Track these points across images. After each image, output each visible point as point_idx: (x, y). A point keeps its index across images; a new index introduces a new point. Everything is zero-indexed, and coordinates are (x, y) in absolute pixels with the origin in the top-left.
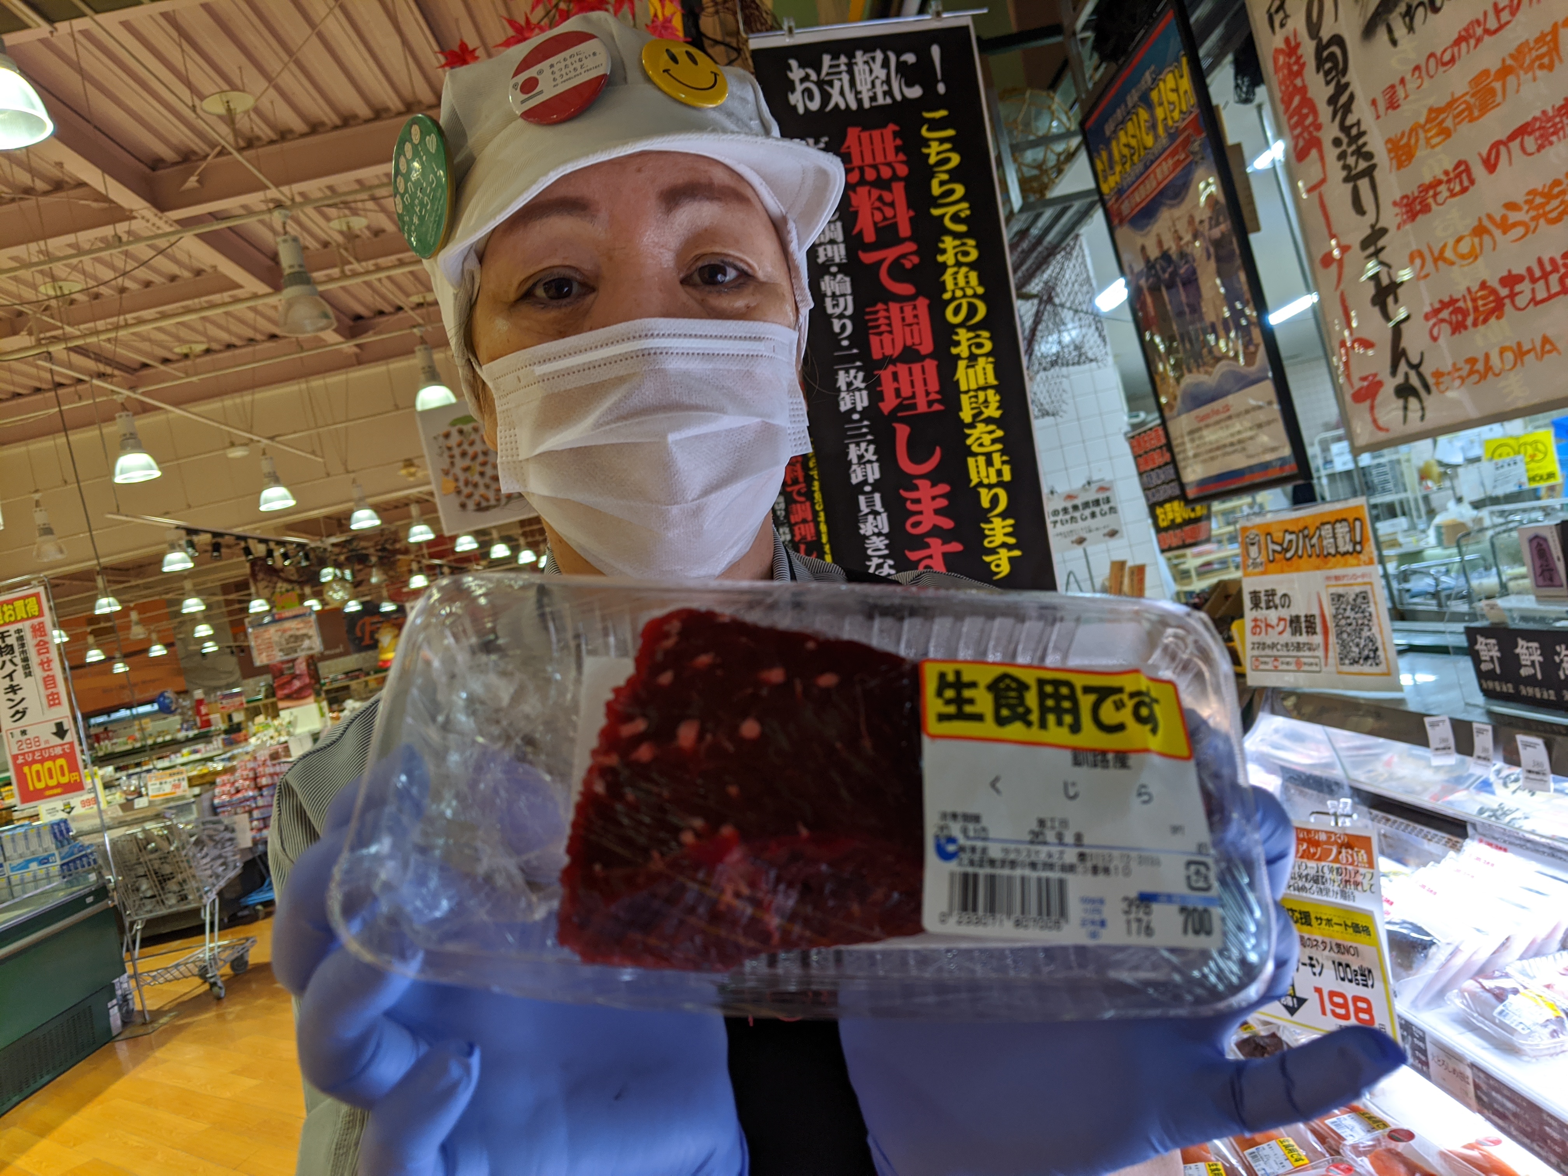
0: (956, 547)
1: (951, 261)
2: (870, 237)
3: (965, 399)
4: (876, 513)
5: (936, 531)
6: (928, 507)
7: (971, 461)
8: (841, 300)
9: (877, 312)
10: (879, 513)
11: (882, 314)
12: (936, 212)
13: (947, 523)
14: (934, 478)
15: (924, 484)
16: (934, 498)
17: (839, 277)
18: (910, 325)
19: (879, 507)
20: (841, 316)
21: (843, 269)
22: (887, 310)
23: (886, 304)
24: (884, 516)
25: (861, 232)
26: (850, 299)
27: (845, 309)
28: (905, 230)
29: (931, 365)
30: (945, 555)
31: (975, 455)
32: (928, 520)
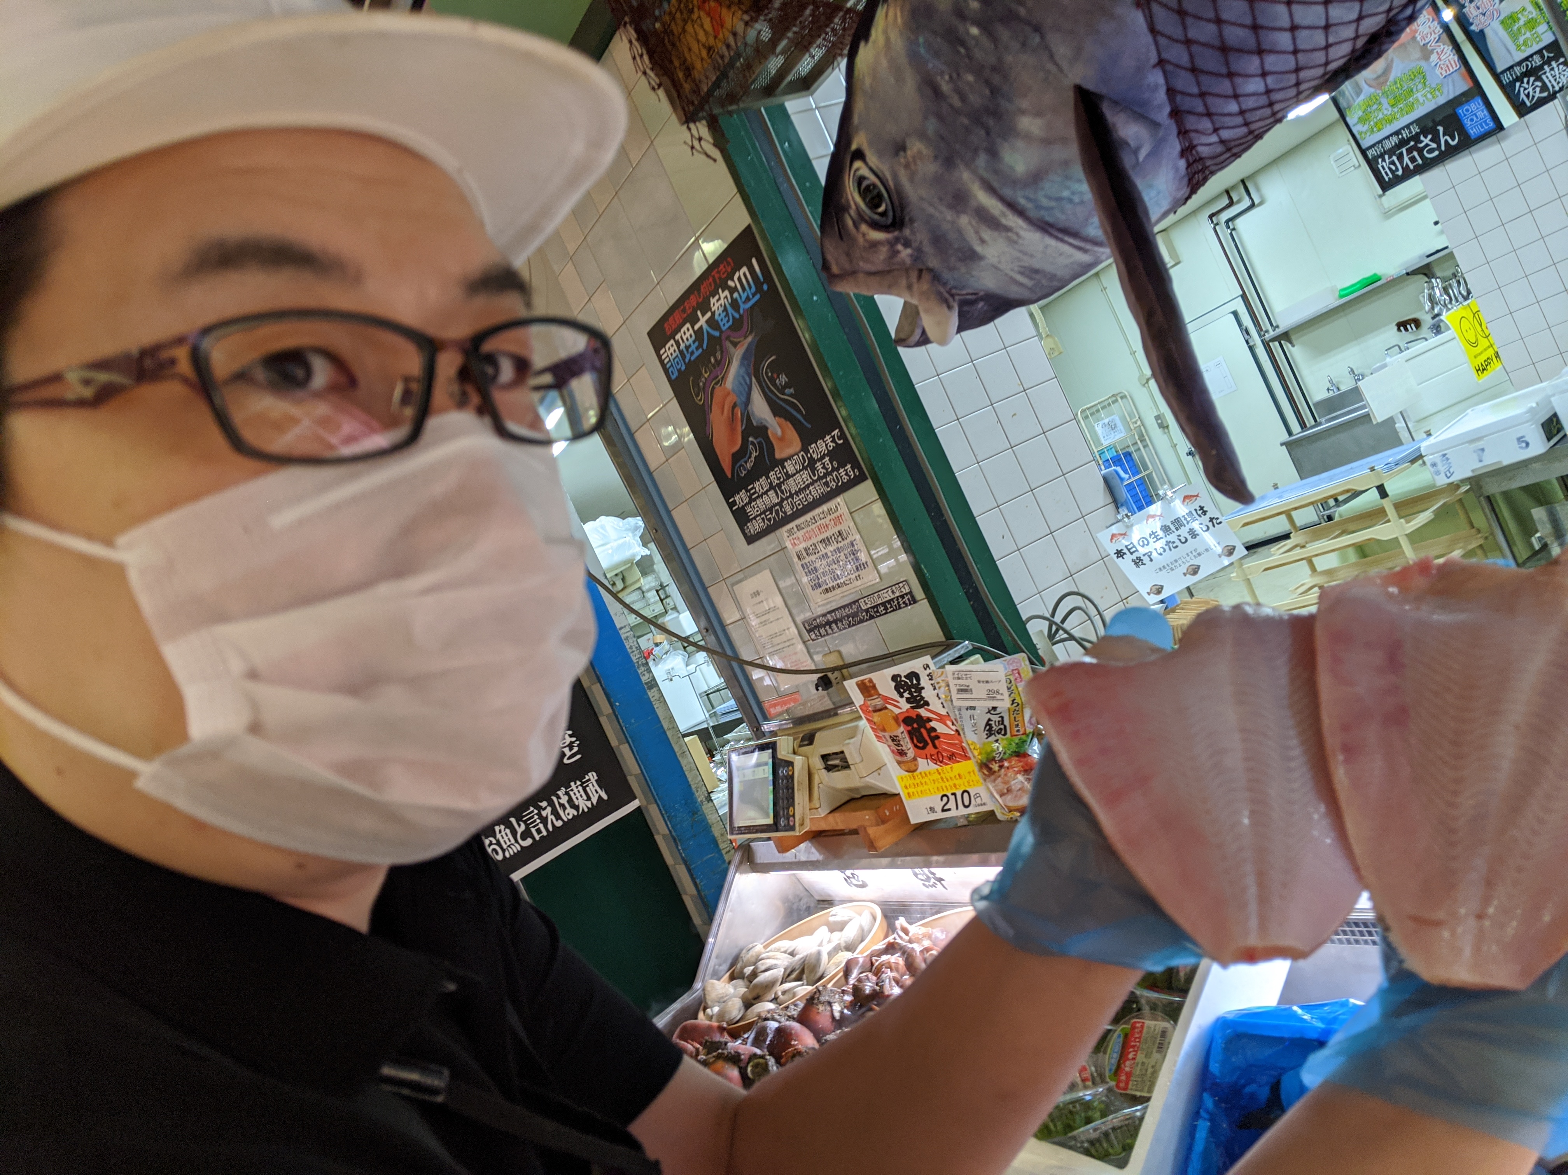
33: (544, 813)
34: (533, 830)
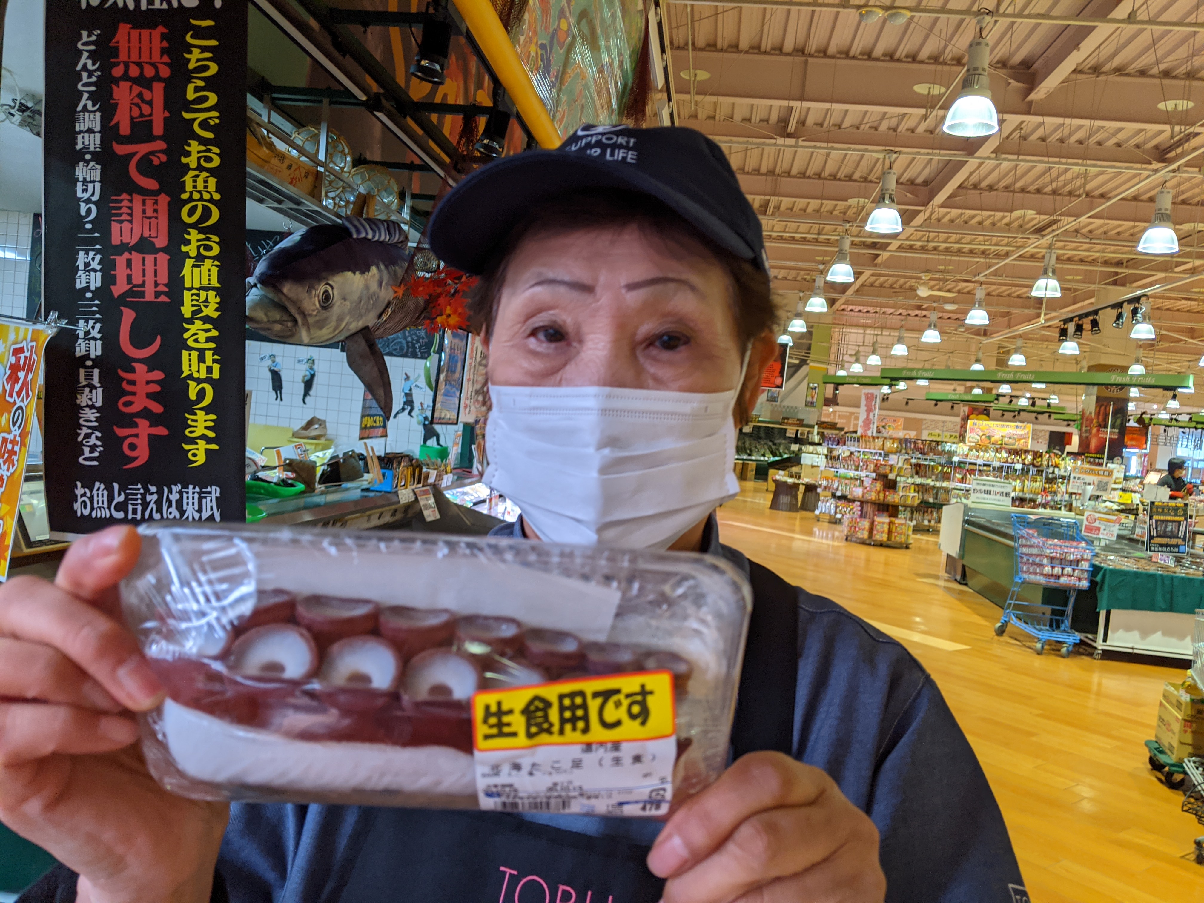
0: (162, 431)
1: (194, 165)
2: (125, 129)
3: (187, 295)
4: (92, 387)
5: (145, 413)
6: (142, 389)
7: (185, 353)
8: (91, 186)
9: (121, 201)
10: (96, 388)
11: (125, 203)
12: (187, 116)
13: (157, 408)
14: (152, 363)
15: (140, 368)
16: (148, 383)
17: (92, 164)
18: (150, 218)
19: (96, 382)
20: (88, 201)
21: (97, 157)
22: (131, 201)
23: (131, 195)
24: (100, 390)
25: (117, 125)
26: (98, 185)
27: (93, 195)
28: (158, 129)
29: (163, 259)
30: (150, 436)
31: (190, 349)
32: (139, 403)
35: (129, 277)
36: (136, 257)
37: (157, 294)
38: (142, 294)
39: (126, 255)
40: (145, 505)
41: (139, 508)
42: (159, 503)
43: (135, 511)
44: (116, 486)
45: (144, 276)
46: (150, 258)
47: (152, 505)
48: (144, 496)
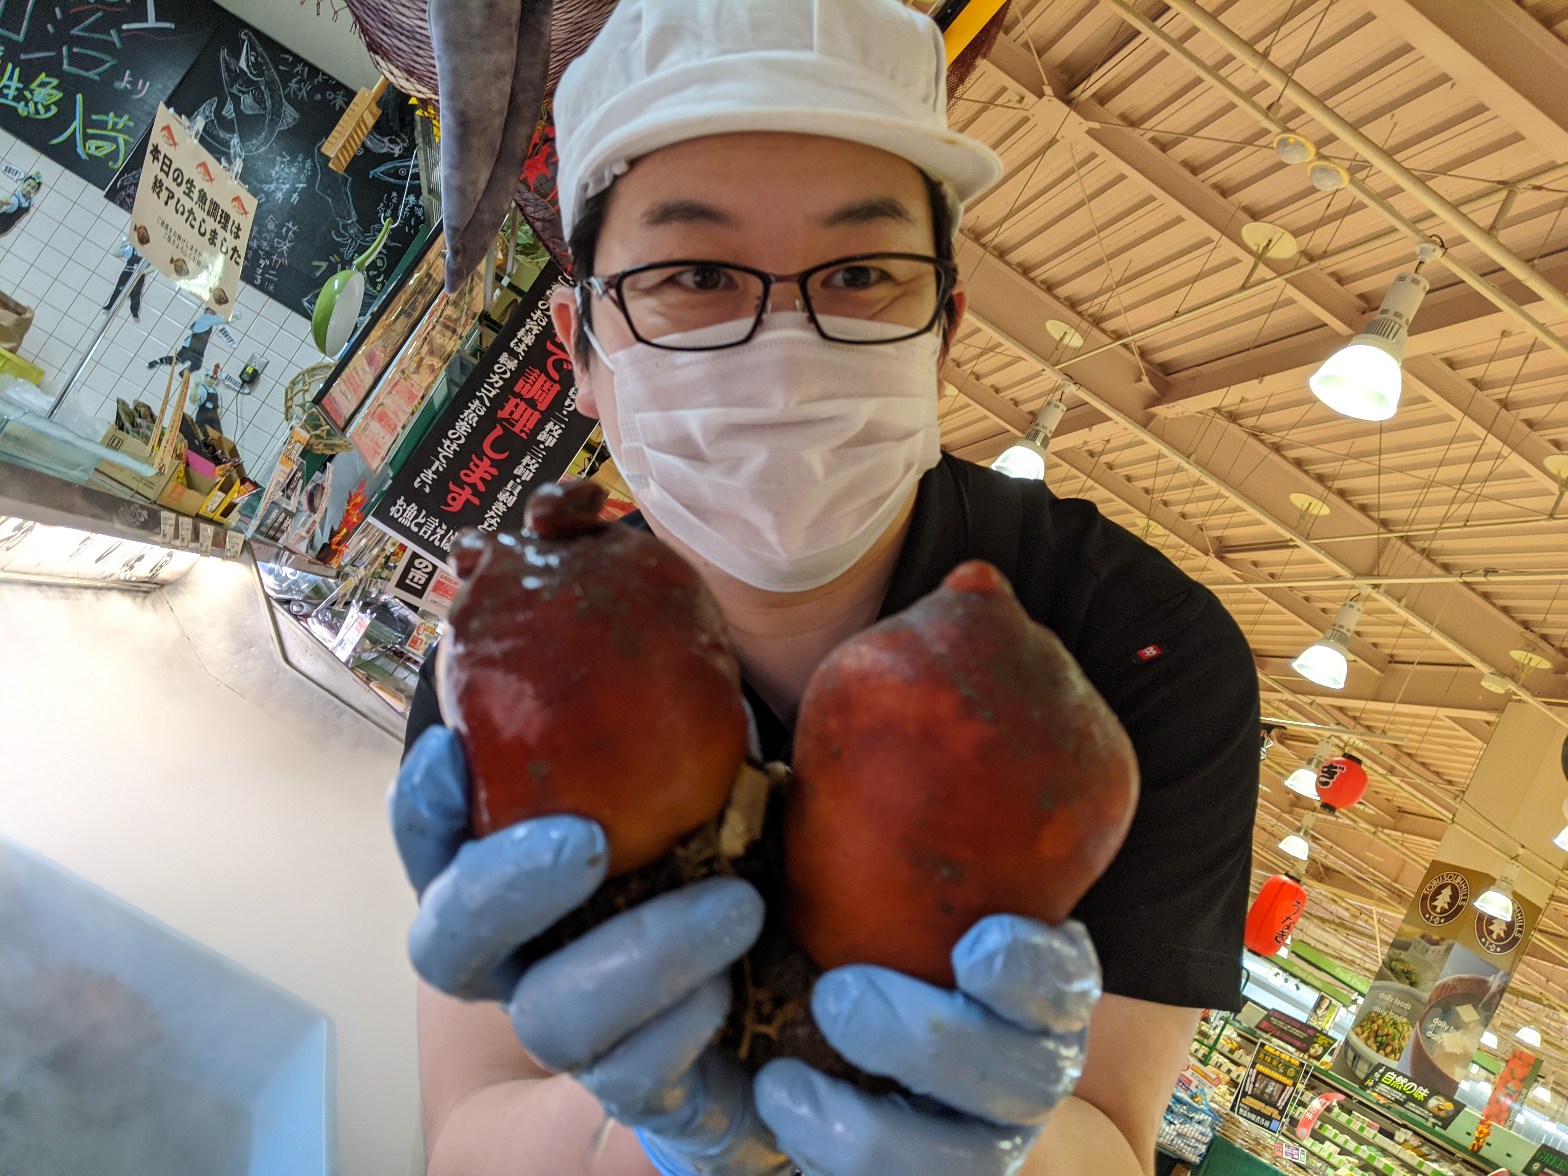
13: (480, 488)
33: (438, 530)
34: (424, 529)
35: (512, 413)
36: (523, 406)
37: (522, 431)
38: (513, 426)
39: (518, 400)
40: (434, 532)
41: (429, 532)
42: (442, 537)
43: (425, 533)
44: (424, 512)
45: (521, 417)
46: (529, 411)
47: (438, 536)
48: (436, 528)
